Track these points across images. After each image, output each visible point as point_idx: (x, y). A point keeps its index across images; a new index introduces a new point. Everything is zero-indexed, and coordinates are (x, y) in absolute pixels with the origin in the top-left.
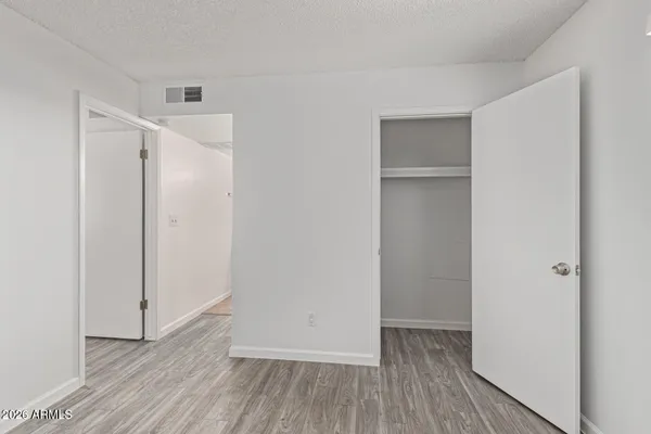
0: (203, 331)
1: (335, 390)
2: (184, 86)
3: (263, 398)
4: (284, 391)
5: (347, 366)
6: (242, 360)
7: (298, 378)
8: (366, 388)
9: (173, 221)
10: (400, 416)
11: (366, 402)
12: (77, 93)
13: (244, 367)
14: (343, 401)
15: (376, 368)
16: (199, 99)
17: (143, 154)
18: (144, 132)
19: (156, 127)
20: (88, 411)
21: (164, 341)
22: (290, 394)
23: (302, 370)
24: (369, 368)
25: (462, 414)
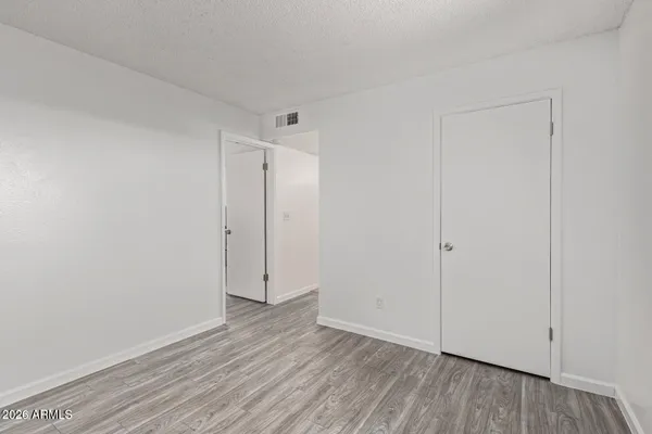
0: (306, 304)
1: (386, 363)
2: (286, 114)
3: (328, 355)
4: (346, 354)
5: (408, 348)
6: (325, 327)
7: (360, 348)
8: (416, 368)
9: (286, 216)
10: (434, 394)
11: (408, 377)
12: (220, 132)
13: (323, 332)
14: (389, 371)
15: (436, 356)
16: (296, 122)
17: (265, 167)
18: (265, 150)
19: (272, 146)
20: (223, 338)
21: (277, 306)
22: (349, 357)
23: (367, 344)
24: (428, 354)
25: (501, 409)
